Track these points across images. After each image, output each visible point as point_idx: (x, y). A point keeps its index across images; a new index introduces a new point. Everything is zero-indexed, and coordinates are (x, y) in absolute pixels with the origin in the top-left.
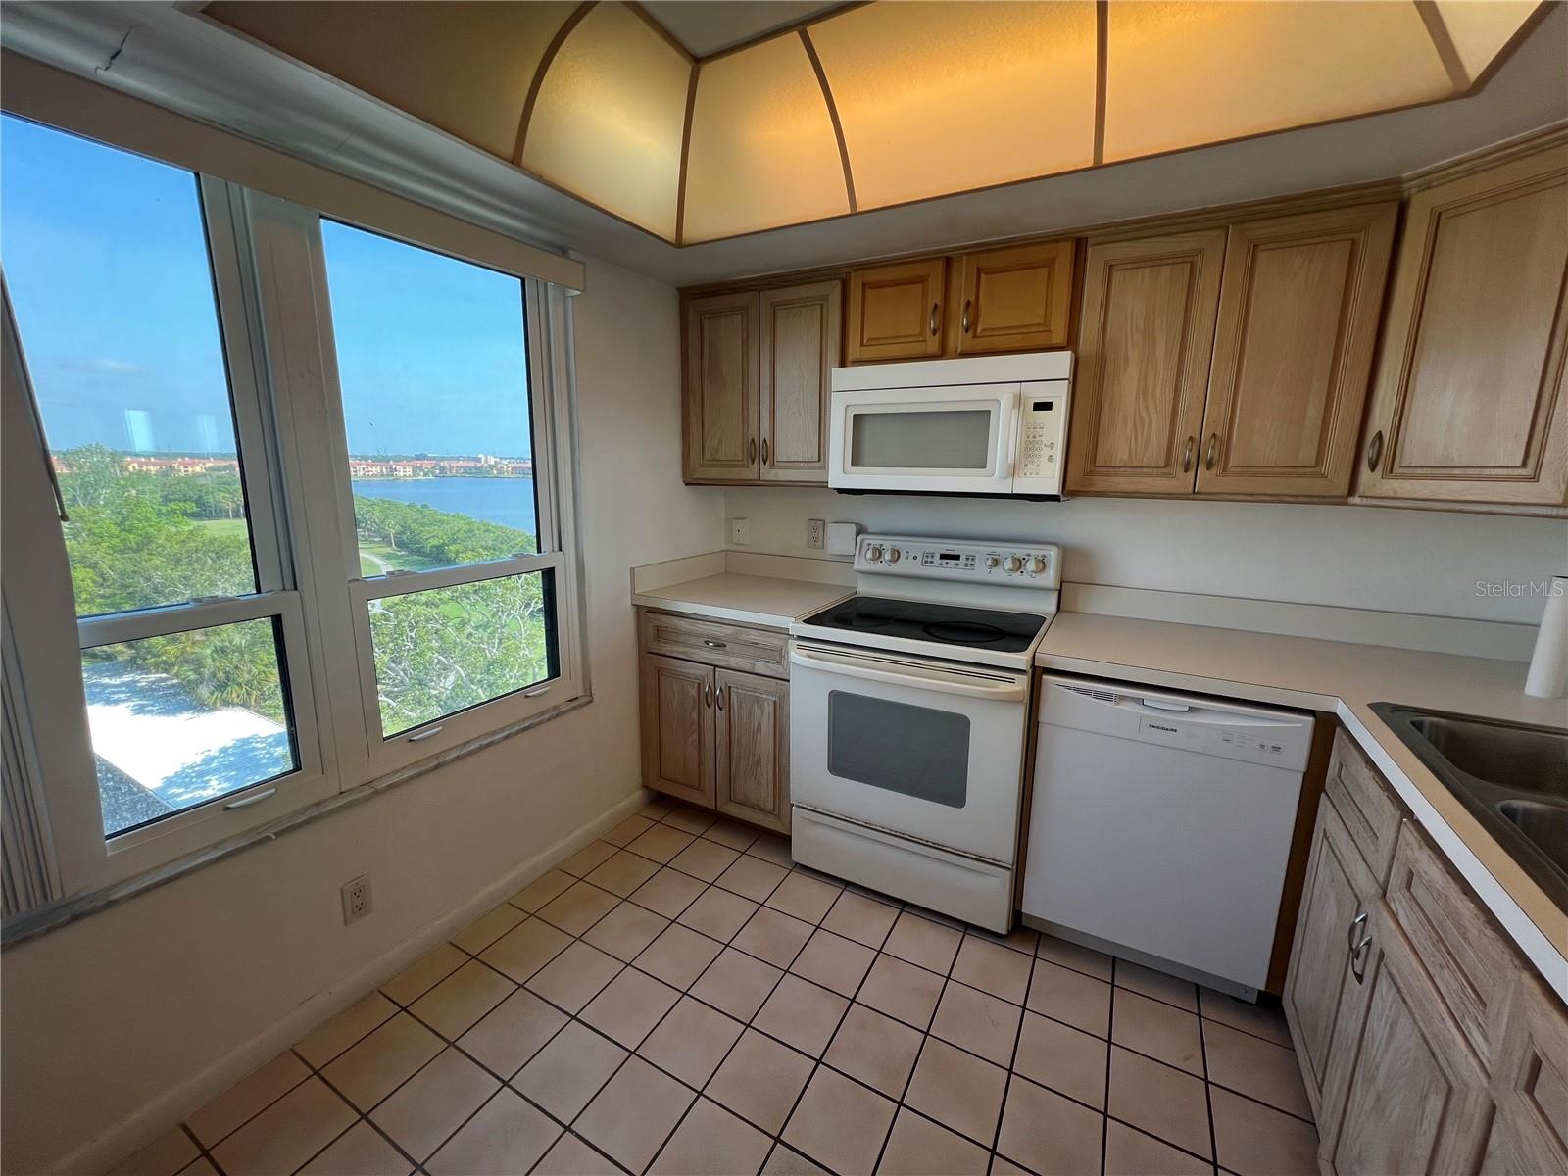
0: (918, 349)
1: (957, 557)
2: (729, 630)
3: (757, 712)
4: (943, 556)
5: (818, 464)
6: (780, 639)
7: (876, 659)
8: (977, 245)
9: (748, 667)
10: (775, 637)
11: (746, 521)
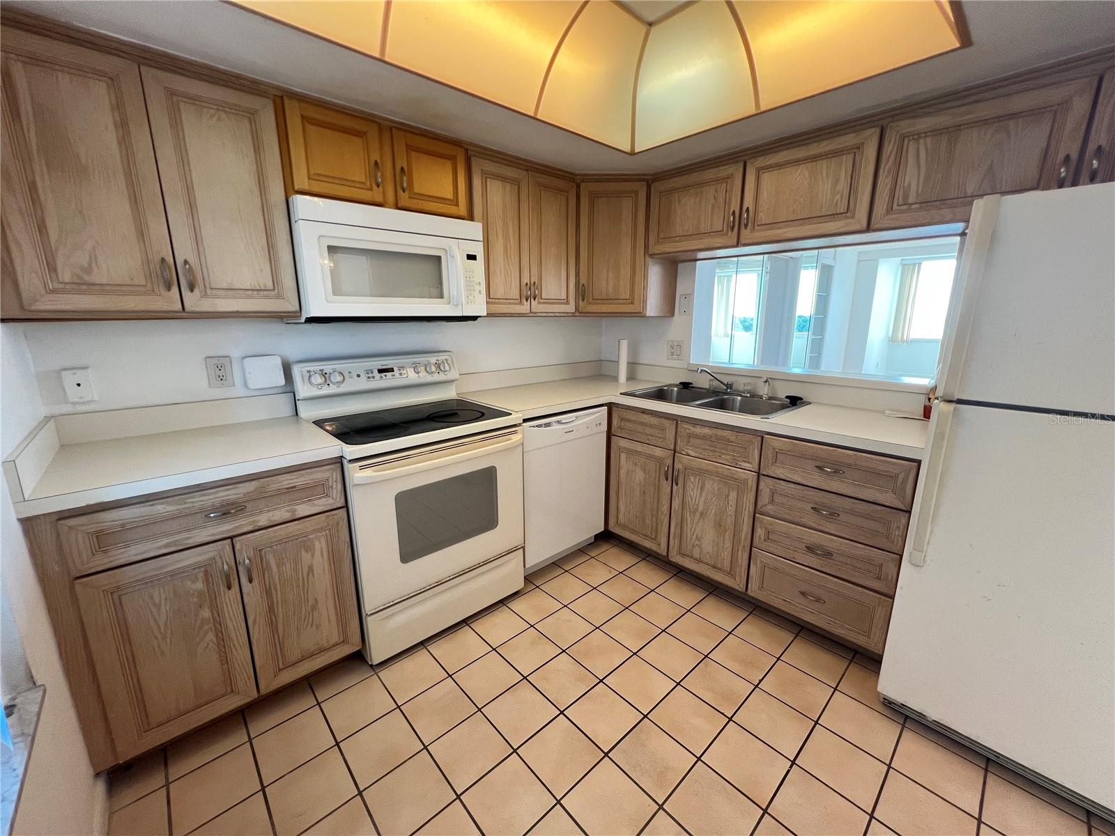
0: (366, 195)
1: (392, 370)
2: (251, 486)
3: (306, 557)
4: (380, 371)
5: (273, 293)
6: (324, 471)
7: (432, 452)
8: (403, 124)
9: (287, 516)
10: (318, 472)
11: (89, 370)
